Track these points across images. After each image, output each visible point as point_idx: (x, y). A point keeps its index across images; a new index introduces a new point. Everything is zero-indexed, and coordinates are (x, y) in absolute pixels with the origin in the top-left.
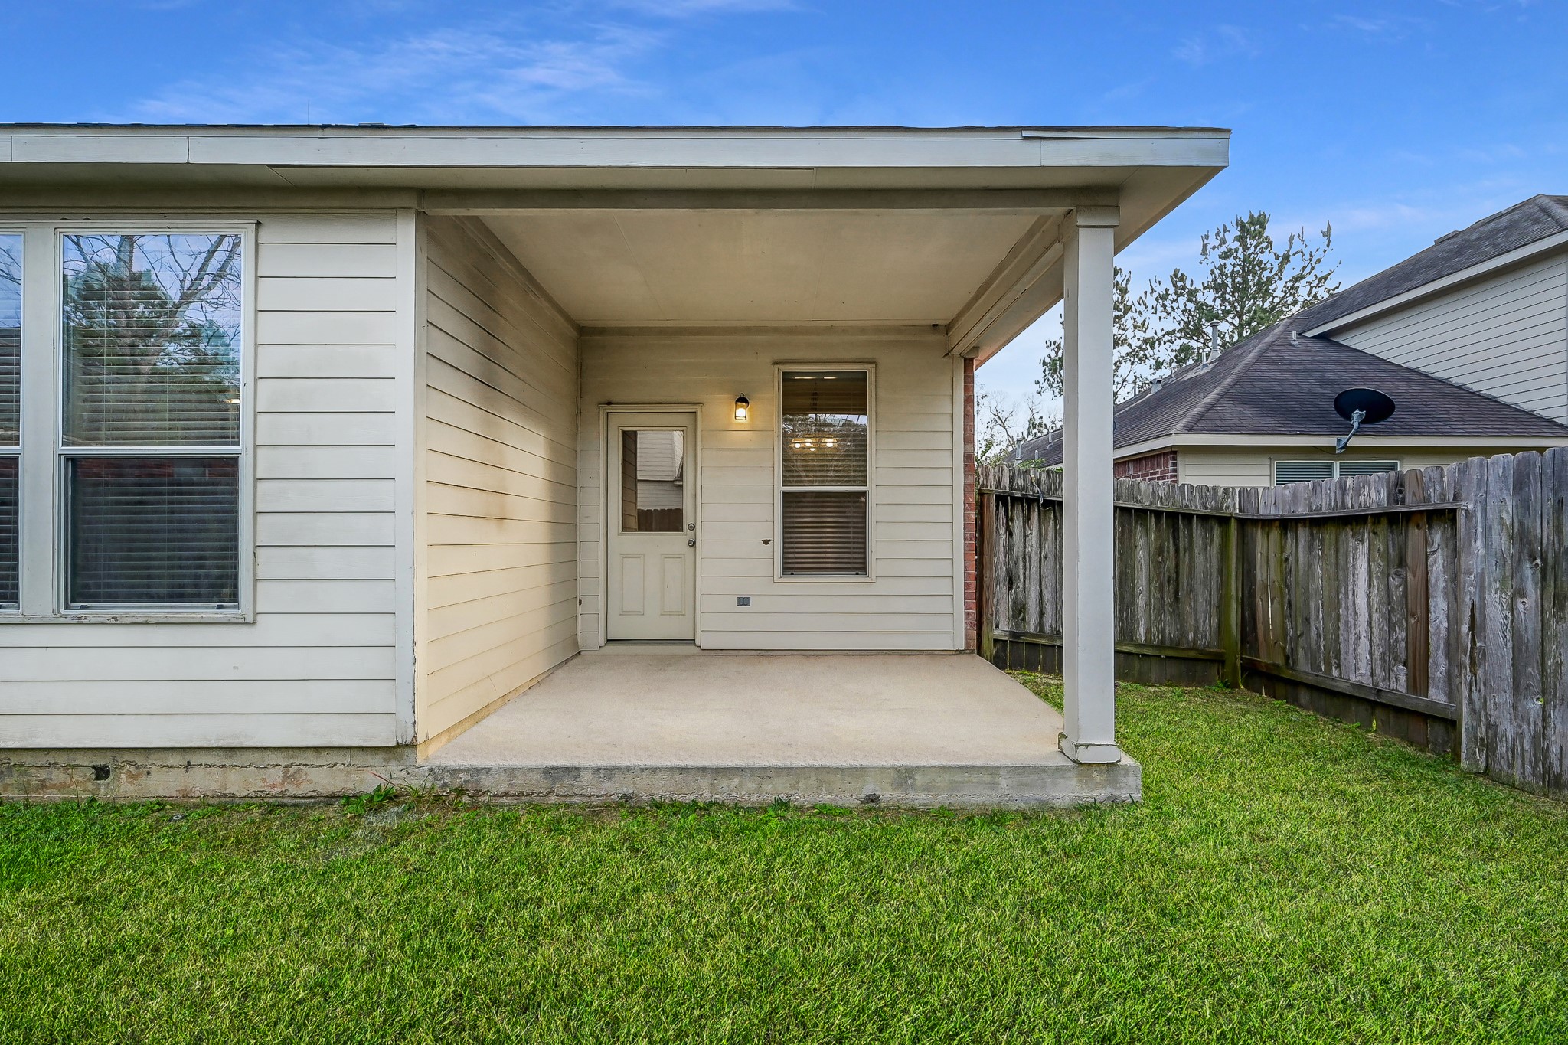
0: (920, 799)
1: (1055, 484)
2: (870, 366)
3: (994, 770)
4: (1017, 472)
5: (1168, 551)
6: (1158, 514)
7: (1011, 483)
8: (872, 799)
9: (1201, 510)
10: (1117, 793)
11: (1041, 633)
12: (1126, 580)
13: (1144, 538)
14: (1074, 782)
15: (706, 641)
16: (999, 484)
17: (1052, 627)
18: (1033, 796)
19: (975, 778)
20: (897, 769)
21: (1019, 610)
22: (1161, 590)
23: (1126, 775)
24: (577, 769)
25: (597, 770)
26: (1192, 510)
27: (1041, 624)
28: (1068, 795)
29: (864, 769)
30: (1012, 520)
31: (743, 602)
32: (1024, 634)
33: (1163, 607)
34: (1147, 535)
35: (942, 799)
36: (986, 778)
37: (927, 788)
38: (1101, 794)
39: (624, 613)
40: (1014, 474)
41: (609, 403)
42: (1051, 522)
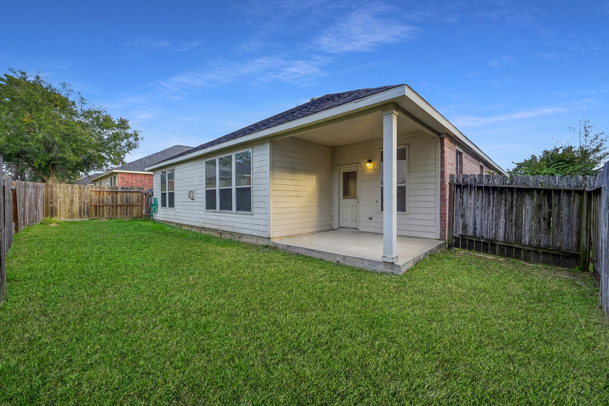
0: (348, 264)
1: (483, 180)
2: (407, 146)
3: (364, 260)
4: (465, 176)
5: (544, 206)
6: (539, 190)
7: (463, 180)
8: (338, 262)
9: (566, 187)
10: (394, 272)
11: (475, 236)
12: (518, 218)
13: (530, 201)
14: (383, 266)
15: (361, 229)
16: (457, 181)
17: (480, 234)
18: (372, 268)
19: (359, 261)
20: (343, 256)
21: (465, 227)
22: (539, 222)
23: (396, 267)
24: (291, 246)
25: (294, 247)
26: (561, 187)
27: (475, 233)
28: (381, 270)
29: (337, 254)
30: (463, 194)
31: (371, 219)
32: (466, 236)
33: (540, 230)
34: (532, 198)
35: (352, 265)
36: (362, 261)
37: (349, 261)
38: (390, 271)
39: (343, 220)
40: (464, 176)
41: (339, 165)
42: (481, 194)
